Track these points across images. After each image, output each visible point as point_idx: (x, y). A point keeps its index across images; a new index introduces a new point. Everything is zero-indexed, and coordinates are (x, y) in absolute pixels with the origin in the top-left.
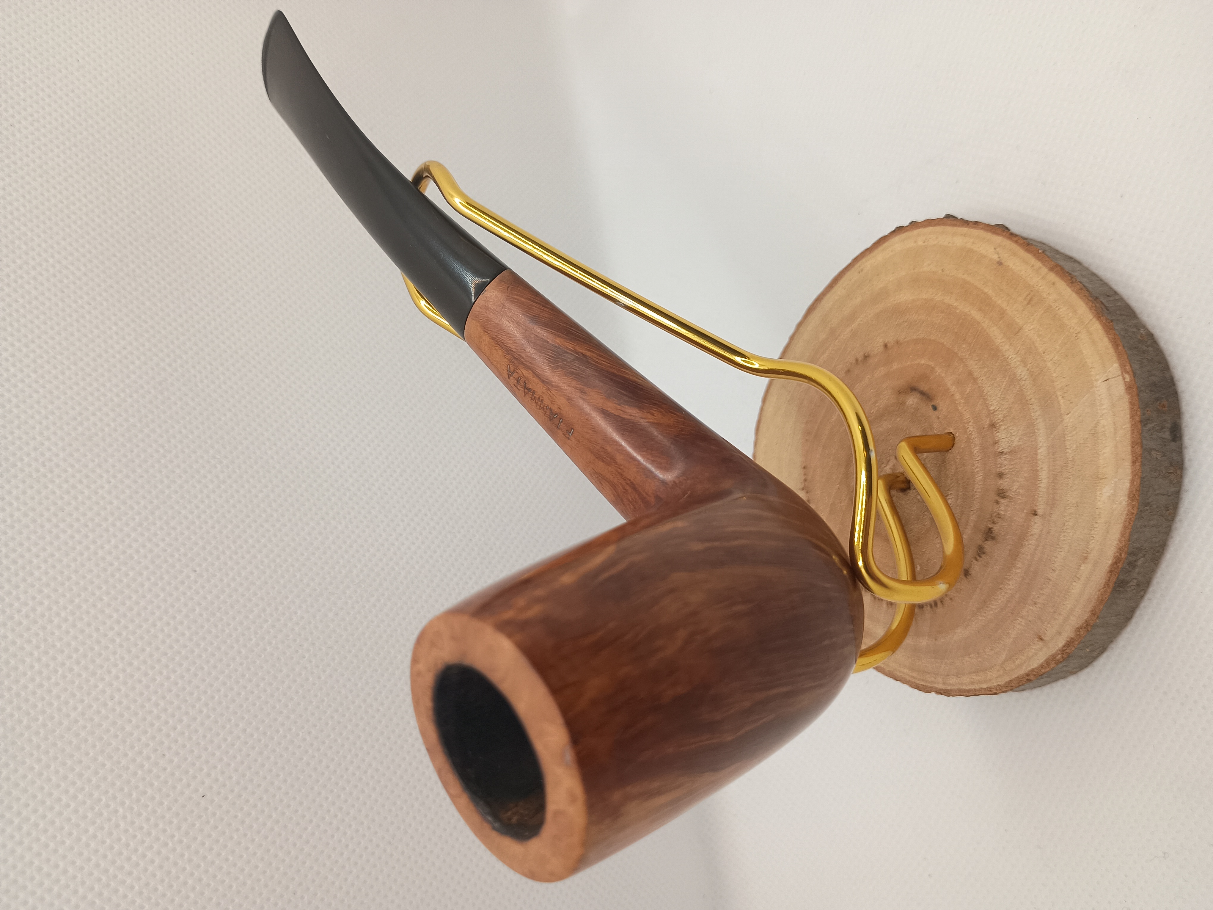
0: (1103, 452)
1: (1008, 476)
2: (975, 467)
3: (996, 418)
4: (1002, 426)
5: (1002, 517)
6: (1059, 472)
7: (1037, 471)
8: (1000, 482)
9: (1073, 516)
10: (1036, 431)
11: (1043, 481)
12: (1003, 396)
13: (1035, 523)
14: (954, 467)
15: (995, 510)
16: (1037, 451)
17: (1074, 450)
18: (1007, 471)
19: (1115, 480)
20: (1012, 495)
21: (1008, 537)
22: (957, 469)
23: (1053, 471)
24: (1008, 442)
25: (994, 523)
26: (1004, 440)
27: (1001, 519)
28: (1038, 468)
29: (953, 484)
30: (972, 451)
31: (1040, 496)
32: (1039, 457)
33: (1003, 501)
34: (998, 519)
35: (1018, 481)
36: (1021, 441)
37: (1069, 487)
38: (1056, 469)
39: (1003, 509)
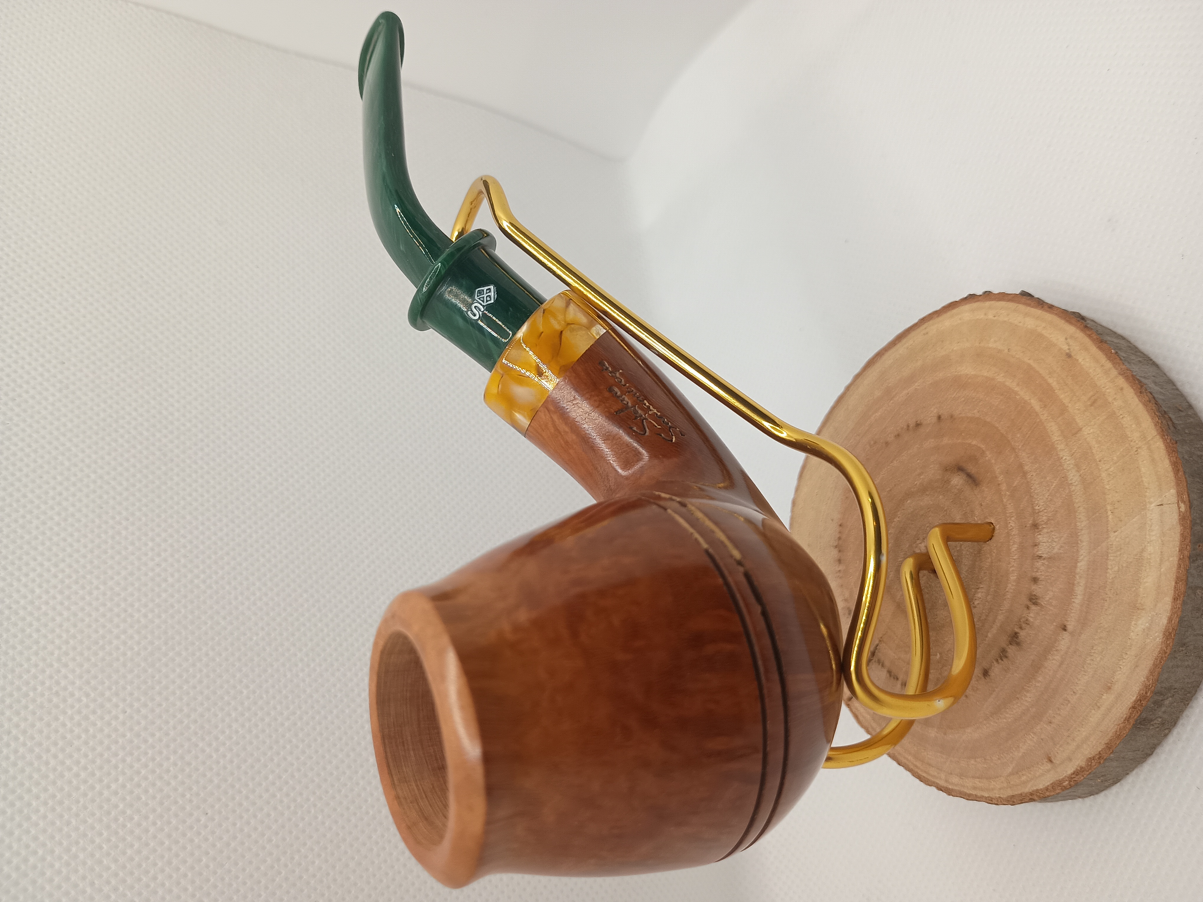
0: (1145, 580)
1: (1044, 583)
2: (1011, 565)
3: (1040, 519)
4: (1045, 529)
5: (1031, 624)
6: (1096, 591)
7: (1073, 584)
8: (1034, 587)
9: (1103, 640)
10: (1079, 542)
11: (1078, 597)
12: (1050, 497)
13: (1063, 639)
14: (989, 560)
15: (1024, 615)
16: (1077, 564)
17: (1115, 571)
18: (1043, 577)
19: (1153, 613)
20: (1044, 603)
21: (1033, 646)
22: (992, 563)
23: (1090, 589)
24: (1049, 547)
25: (1021, 628)
26: (1045, 544)
27: (1028, 626)
28: (1075, 582)
29: (986, 578)
30: (1010, 548)
31: (1073, 611)
32: (1078, 570)
33: (1033, 607)
34: (1026, 625)
35: (1052, 591)
36: (1062, 549)
37: (1104, 610)
38: (1093, 587)
39: (1033, 616)
